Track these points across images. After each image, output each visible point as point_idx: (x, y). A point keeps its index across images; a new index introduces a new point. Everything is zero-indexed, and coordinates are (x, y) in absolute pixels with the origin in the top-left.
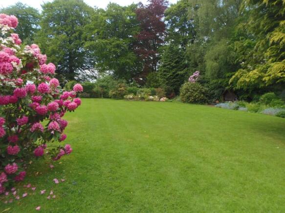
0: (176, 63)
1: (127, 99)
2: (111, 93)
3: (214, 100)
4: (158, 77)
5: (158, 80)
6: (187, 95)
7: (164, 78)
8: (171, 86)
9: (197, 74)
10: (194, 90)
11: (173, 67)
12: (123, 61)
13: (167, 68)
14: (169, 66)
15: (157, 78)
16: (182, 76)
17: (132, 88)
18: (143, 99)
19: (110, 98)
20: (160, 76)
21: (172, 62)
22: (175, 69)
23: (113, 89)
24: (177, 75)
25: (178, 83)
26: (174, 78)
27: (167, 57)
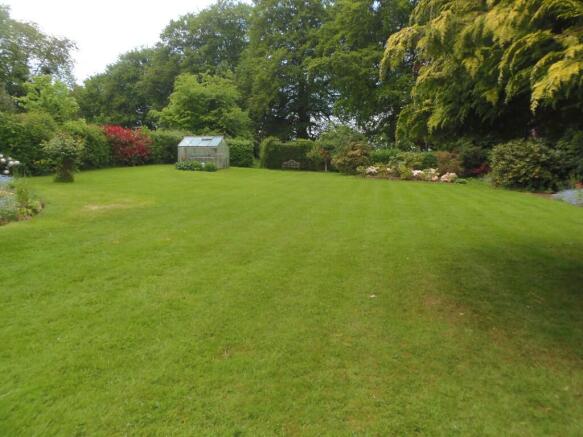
1: (364, 175)
2: (336, 160)
10: (515, 156)
18: (397, 175)
23: (340, 153)
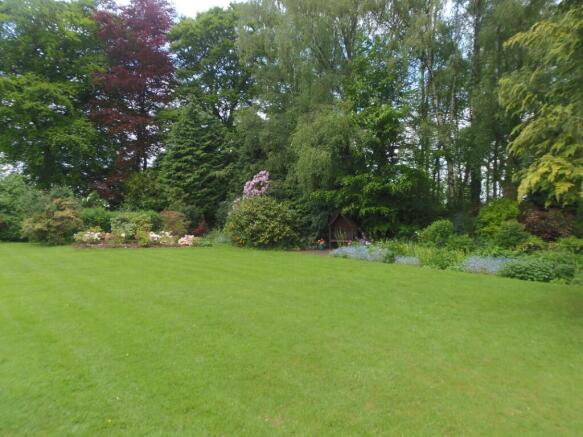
0: (208, 149)
1: (84, 244)
2: (27, 225)
3: (311, 239)
4: (161, 182)
5: (162, 191)
6: (253, 227)
7: (178, 186)
8: (197, 205)
9: (263, 176)
10: (267, 216)
11: (201, 160)
12: (58, 136)
13: (186, 161)
14: (189, 157)
15: (158, 186)
16: (222, 181)
17: (91, 212)
18: (131, 240)
19: (25, 240)
20: (165, 180)
21: (198, 146)
22: (206, 164)
23: (36, 214)
24: (212, 179)
25: (213, 199)
26: (203, 187)
27: (184, 135)
